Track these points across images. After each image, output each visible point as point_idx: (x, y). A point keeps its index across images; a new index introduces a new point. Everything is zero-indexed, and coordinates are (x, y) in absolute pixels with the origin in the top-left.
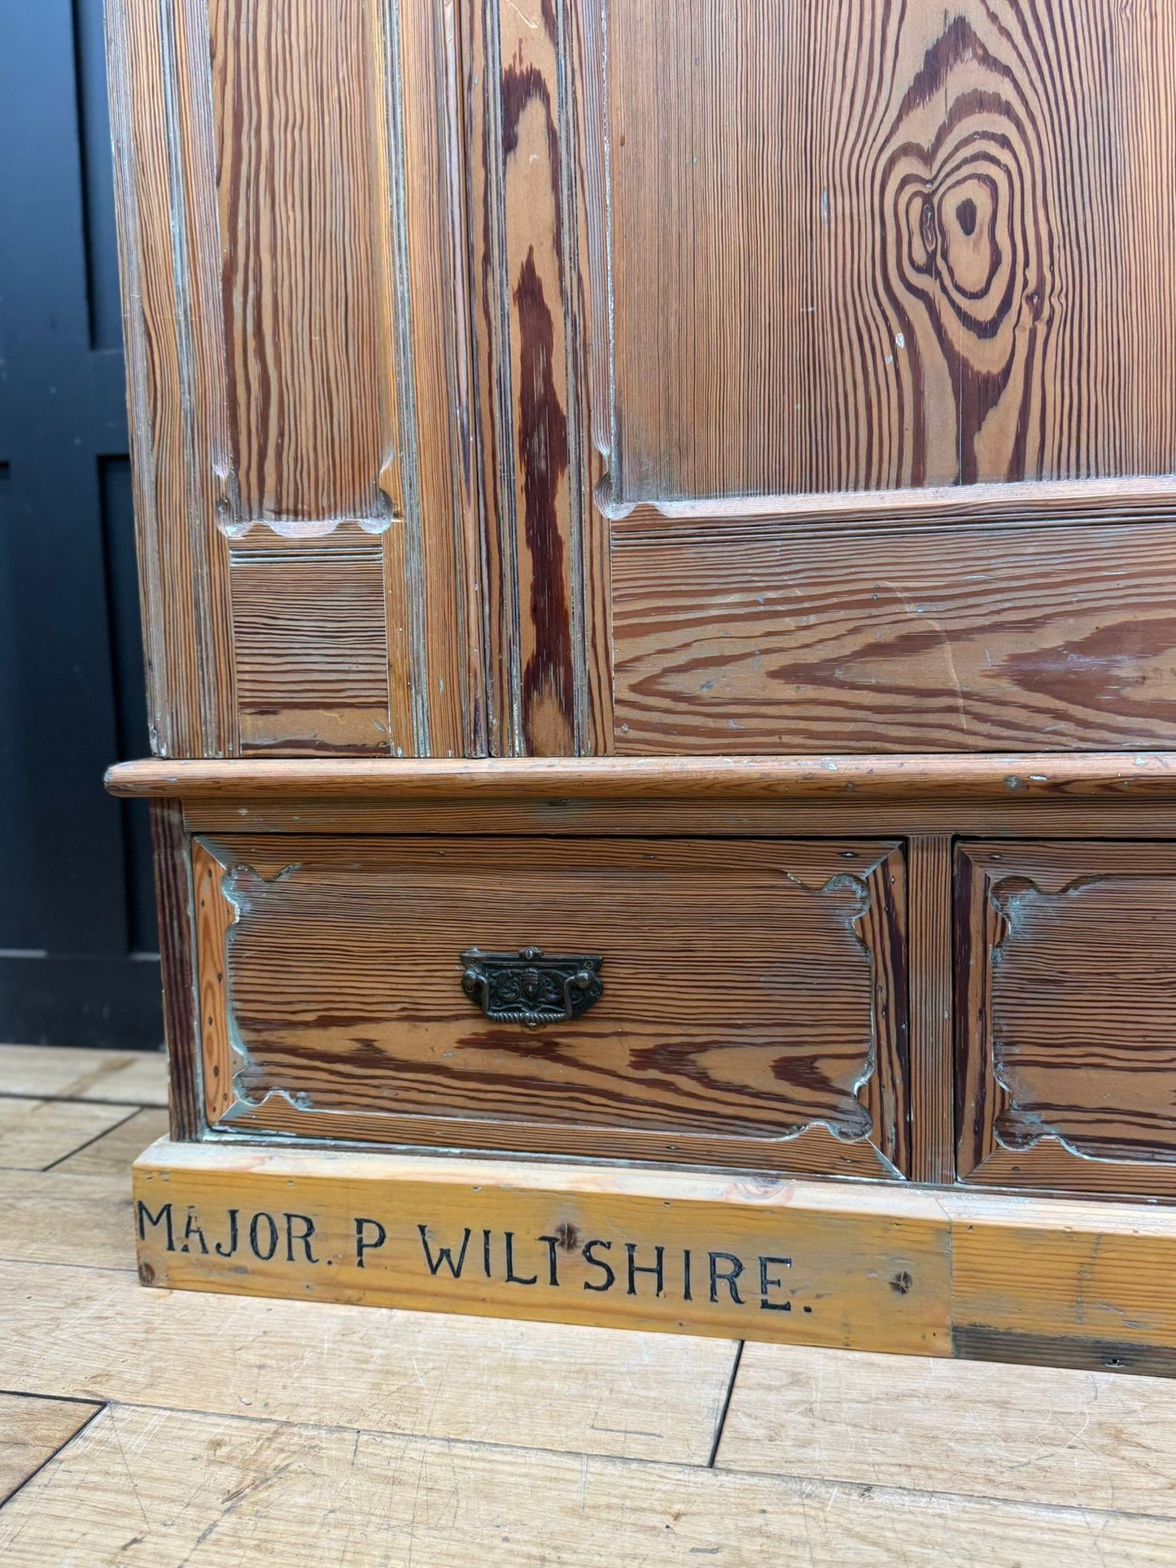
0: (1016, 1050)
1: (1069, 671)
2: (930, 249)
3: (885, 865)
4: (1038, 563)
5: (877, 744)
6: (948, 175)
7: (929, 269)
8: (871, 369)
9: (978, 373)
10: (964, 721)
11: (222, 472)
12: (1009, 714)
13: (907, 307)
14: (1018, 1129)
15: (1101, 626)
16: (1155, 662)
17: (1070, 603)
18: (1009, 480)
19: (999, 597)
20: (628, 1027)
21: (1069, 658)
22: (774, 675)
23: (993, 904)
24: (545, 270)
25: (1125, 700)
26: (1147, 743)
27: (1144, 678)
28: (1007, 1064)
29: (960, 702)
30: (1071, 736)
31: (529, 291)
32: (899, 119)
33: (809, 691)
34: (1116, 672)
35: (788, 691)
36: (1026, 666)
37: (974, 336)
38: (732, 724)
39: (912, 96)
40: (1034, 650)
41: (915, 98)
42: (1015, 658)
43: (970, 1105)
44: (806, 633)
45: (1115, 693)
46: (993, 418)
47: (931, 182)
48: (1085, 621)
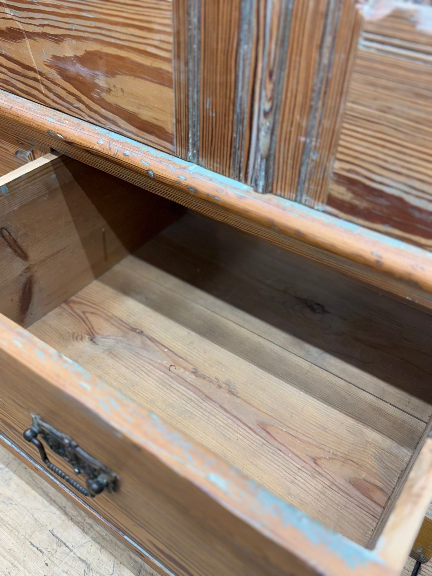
1: (78, 74)
3: (33, 151)
5: (13, 89)
10: (42, 88)
12: (59, 91)
15: (88, 50)
16: (113, 81)
17: (72, 30)
19: (41, 15)
21: (77, 66)
25: (103, 99)
26: (116, 129)
27: (110, 90)
29: (39, 77)
30: (85, 113)
34: (97, 81)
36: (60, 65)
40: (62, 56)
42: (54, 57)
45: (99, 94)
48: (80, 44)
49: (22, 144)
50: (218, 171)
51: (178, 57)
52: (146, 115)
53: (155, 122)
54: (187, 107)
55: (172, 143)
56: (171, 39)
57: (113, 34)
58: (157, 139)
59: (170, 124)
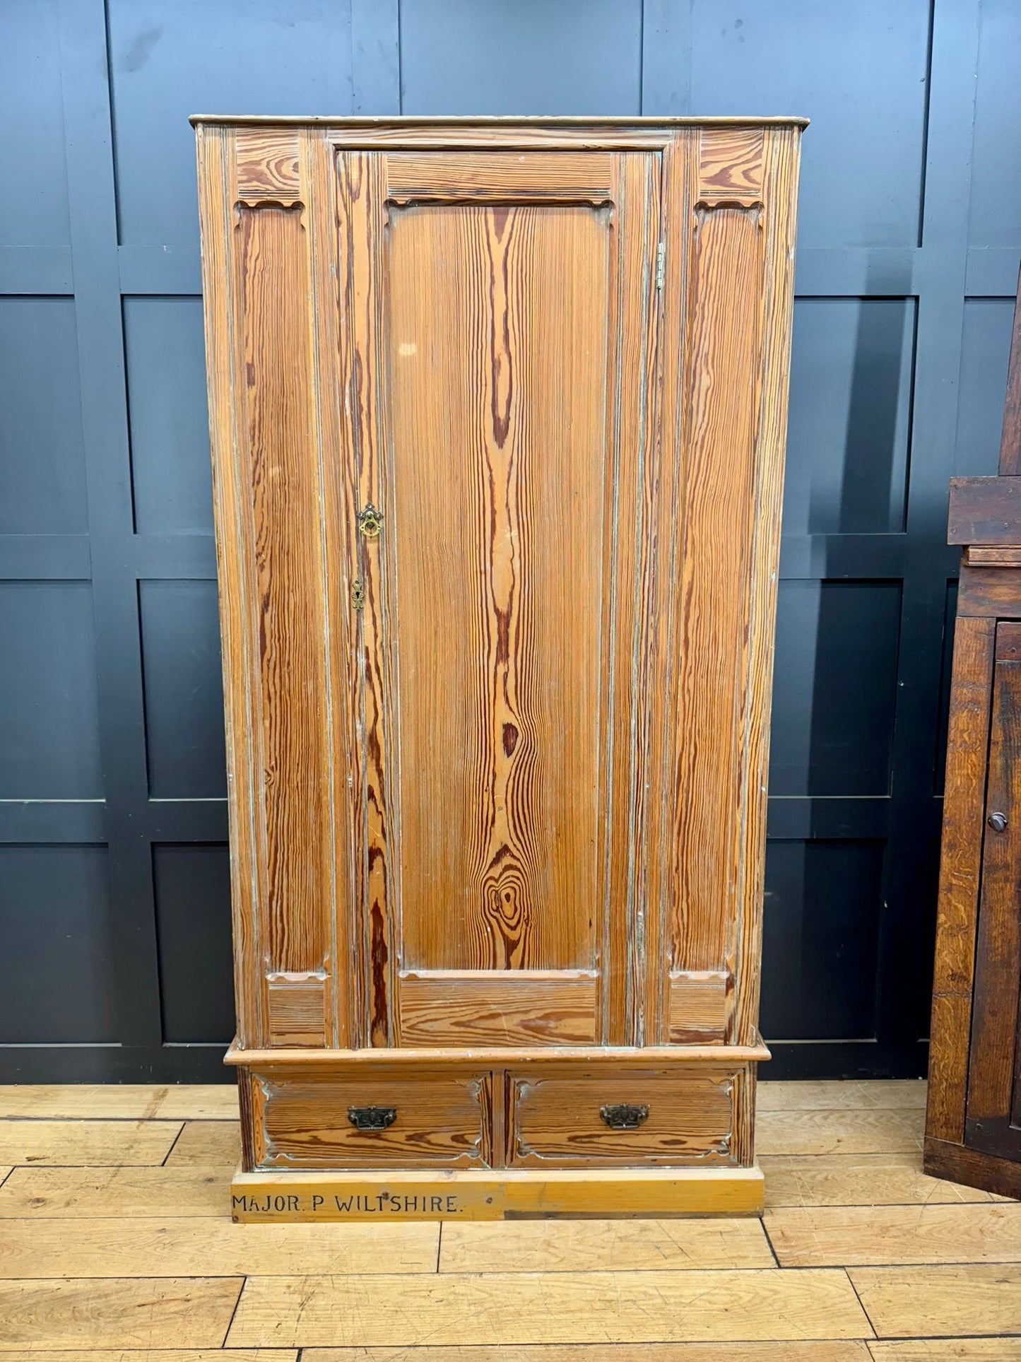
0: (523, 1129)
1: (536, 1025)
2: (498, 905)
3: (485, 1079)
4: (529, 995)
5: (483, 1044)
6: (502, 886)
7: (497, 910)
8: (481, 936)
9: (511, 940)
11: (267, 959)
12: (521, 1036)
13: (491, 921)
14: (523, 1151)
15: (545, 1013)
16: (558, 1023)
17: (537, 1006)
18: (521, 969)
19: (518, 1004)
20: (404, 1128)
21: (537, 1021)
22: (452, 1024)
23: (517, 1088)
24: (381, 904)
25: (552, 1033)
27: (557, 1027)
28: (520, 1133)
29: (507, 1033)
31: (376, 910)
32: (488, 870)
33: (462, 1029)
34: (549, 1025)
35: (457, 1029)
36: (526, 1023)
37: (510, 930)
38: (439, 1039)
40: (527, 1019)
41: (493, 864)
42: (522, 1021)
43: (510, 1145)
44: (462, 1012)
45: (549, 1031)
46: (515, 952)
47: (498, 887)
48: (541, 1011)
49: (477, 1075)
50: (618, 1045)
51: (598, 1005)
52: (578, 1033)
53: (583, 1035)
54: (602, 1024)
55: (594, 1041)
56: (594, 999)
57: (563, 1003)
58: (587, 1042)
59: (592, 1033)
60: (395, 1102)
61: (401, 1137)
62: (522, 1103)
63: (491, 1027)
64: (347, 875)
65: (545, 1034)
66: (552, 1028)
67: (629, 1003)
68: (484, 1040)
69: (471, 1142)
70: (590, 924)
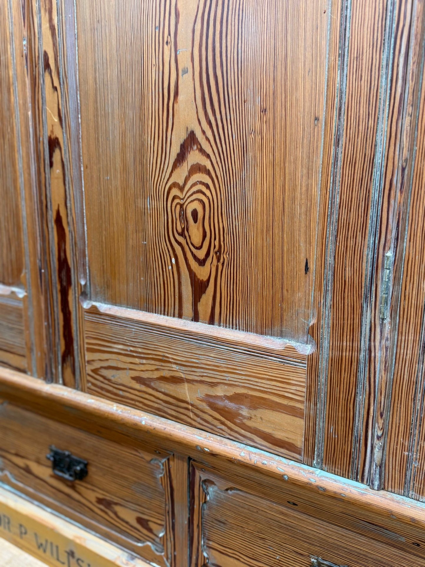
0: (211, 543)
1: (225, 407)
2: (183, 226)
3: (168, 460)
4: (215, 361)
5: (164, 414)
6: (188, 197)
7: (182, 234)
8: (164, 270)
9: (199, 279)
10: (191, 415)
12: (206, 417)
13: (175, 248)
15: (236, 392)
16: (253, 412)
17: (226, 380)
18: (210, 324)
19: (202, 370)
20: (95, 488)
21: (225, 402)
22: (134, 378)
23: (202, 486)
24: (63, 214)
25: (244, 424)
26: (252, 444)
27: (251, 418)
28: (207, 546)
29: (190, 407)
30: (226, 432)
31: (58, 220)
32: (172, 172)
33: (143, 388)
34: (241, 412)
35: (137, 386)
36: (211, 400)
37: (198, 264)
38: (121, 393)
39: (176, 163)
40: (214, 395)
41: (177, 163)
42: (207, 395)
43: (194, 557)
44: (143, 366)
45: (241, 420)
46: (204, 297)
47: (183, 199)
48: (230, 388)
49: (159, 453)
50: (339, 474)
51: (310, 400)
52: (279, 435)
53: (287, 440)
54: (315, 431)
55: (300, 454)
56: (305, 390)
57: (259, 384)
58: (287, 451)
59: (299, 442)
60: (86, 455)
61: (92, 496)
62: (210, 508)
63: (172, 393)
64: (29, 168)
65: (235, 424)
66: (244, 417)
67: (360, 411)
68: (166, 409)
69: (155, 532)
70: (307, 269)
